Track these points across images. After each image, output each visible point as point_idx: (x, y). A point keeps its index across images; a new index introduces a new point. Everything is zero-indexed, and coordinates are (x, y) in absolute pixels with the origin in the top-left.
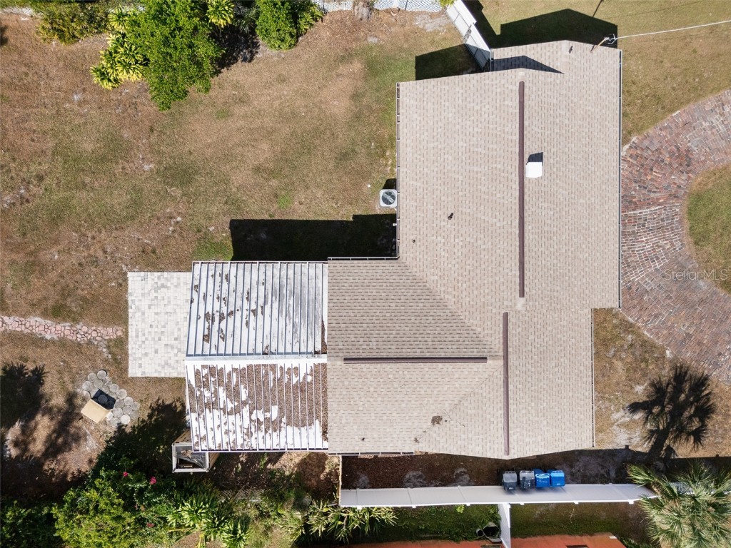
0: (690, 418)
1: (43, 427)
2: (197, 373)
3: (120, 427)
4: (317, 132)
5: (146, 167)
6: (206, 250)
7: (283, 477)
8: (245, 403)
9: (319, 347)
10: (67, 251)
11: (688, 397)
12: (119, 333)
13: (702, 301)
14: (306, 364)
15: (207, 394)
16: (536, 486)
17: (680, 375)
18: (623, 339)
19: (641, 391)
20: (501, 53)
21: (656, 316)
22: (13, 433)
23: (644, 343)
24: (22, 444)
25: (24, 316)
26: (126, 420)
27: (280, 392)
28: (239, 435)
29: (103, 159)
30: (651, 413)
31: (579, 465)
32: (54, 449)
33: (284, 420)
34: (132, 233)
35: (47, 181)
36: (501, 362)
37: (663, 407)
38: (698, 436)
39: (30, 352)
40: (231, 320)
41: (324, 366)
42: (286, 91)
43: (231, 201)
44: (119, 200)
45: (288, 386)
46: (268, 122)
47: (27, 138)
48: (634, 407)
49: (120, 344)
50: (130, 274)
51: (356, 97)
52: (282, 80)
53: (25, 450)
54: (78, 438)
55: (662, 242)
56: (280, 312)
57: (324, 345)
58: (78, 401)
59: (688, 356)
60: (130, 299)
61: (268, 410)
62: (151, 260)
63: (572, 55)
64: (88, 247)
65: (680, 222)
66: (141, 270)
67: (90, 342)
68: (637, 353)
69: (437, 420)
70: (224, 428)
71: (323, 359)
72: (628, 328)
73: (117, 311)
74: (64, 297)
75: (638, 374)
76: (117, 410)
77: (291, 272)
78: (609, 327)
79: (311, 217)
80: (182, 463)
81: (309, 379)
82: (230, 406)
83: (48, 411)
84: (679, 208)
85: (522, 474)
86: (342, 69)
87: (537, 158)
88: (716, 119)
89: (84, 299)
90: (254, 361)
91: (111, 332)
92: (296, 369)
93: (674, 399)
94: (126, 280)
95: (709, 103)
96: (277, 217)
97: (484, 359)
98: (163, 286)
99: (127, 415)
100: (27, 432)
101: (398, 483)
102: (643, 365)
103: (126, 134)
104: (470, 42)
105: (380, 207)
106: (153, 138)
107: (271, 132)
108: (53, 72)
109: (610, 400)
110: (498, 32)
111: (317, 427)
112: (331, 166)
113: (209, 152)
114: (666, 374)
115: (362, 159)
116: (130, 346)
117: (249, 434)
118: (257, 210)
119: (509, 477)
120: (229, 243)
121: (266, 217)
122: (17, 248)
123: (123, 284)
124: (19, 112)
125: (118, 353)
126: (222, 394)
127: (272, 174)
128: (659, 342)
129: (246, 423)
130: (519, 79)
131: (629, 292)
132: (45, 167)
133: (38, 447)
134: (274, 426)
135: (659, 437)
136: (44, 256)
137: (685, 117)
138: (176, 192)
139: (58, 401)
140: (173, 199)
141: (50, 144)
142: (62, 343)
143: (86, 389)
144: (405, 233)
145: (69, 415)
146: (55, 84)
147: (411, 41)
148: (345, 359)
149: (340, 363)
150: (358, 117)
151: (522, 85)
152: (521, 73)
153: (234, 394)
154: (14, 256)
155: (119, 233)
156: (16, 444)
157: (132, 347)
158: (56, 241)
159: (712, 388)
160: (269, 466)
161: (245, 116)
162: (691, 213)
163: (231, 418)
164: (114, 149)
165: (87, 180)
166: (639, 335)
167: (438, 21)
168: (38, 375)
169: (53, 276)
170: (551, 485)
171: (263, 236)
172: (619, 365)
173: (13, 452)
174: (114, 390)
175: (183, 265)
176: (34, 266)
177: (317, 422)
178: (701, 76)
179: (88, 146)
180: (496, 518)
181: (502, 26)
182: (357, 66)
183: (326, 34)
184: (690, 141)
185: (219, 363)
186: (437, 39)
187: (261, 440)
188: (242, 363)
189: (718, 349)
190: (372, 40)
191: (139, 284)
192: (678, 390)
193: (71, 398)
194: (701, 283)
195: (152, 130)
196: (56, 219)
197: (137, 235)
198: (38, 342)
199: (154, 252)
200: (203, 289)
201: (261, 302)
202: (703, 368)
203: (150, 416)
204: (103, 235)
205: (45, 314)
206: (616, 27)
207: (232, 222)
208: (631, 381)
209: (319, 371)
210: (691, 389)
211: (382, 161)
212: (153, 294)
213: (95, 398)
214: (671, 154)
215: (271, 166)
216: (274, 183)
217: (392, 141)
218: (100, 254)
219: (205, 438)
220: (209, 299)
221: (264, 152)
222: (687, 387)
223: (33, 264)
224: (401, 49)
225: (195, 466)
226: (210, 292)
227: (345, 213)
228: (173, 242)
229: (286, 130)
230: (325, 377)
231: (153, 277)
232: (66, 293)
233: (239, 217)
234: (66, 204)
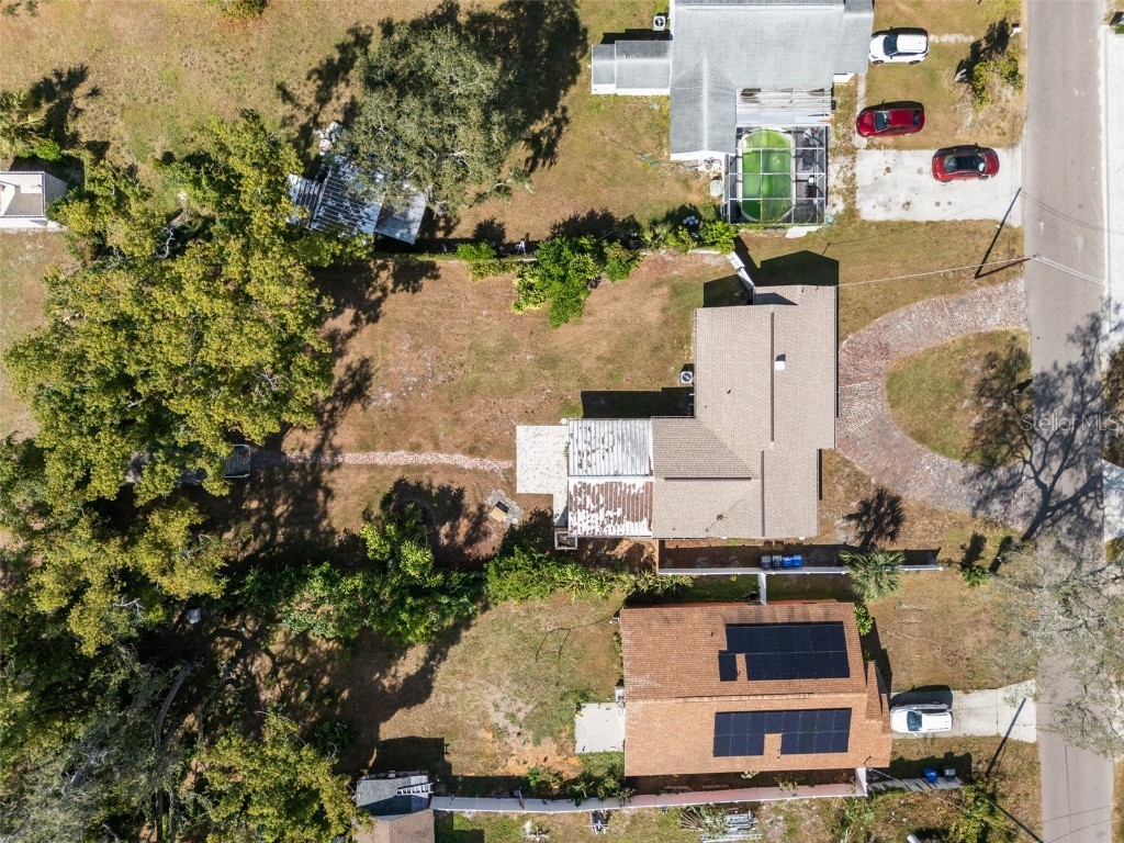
0: (888, 524)
1: (464, 525)
2: (575, 487)
3: (512, 525)
4: (638, 334)
5: (528, 357)
6: (567, 410)
7: (616, 560)
8: (602, 506)
9: (648, 472)
10: (478, 412)
11: (886, 510)
12: (511, 465)
13: (896, 446)
14: (640, 483)
15: (579, 499)
16: (783, 566)
17: (881, 495)
18: (843, 471)
19: (854, 506)
20: (759, 290)
21: (865, 456)
22: (444, 530)
23: (857, 474)
24: (451, 536)
25: (451, 453)
26: (515, 521)
27: (624, 499)
28: (597, 526)
29: (501, 352)
30: (861, 520)
31: (813, 555)
32: (471, 540)
33: (625, 517)
34: (519, 400)
35: (465, 366)
36: (760, 481)
37: (869, 518)
38: (893, 536)
39: (455, 477)
40: (593, 455)
41: (651, 483)
42: (619, 306)
43: (582, 379)
44: (510, 379)
45: (629, 495)
46: (607, 328)
47: (453, 339)
48: (850, 517)
49: (512, 471)
50: (517, 427)
51: (664, 310)
52: (616, 299)
53: (453, 540)
54: (486, 534)
55: (869, 406)
56: (623, 450)
57: (651, 471)
58: (486, 509)
59: (886, 482)
60: (517, 443)
61: (616, 511)
62: (530, 417)
63: (804, 294)
64: (491, 409)
65: (881, 392)
66: (524, 424)
67: (492, 471)
68: (853, 480)
69: (720, 517)
70: (588, 522)
71: (652, 479)
72: (846, 463)
73: (510, 452)
74: (476, 441)
75: (853, 495)
76: (511, 515)
77: (628, 426)
78: (834, 462)
79: (634, 389)
80: (560, 544)
81: (641, 491)
82: (593, 507)
83: (467, 516)
84: (880, 383)
85: (775, 558)
86: (655, 292)
87: (782, 358)
88: (906, 323)
89: (489, 443)
90: (609, 480)
91: (506, 464)
92: (634, 485)
93: (877, 511)
94: (515, 431)
95: (901, 312)
96: (611, 390)
97: (750, 478)
98: (539, 434)
99: (516, 518)
100: (454, 528)
101: (691, 565)
102: (856, 489)
103: (515, 336)
104: (740, 274)
105: (680, 383)
106: (533, 337)
107: (608, 334)
108: (470, 296)
109: (834, 512)
110: (759, 267)
111: (645, 522)
112: (647, 355)
113: (568, 347)
114: (872, 494)
115: (668, 350)
116: (518, 473)
117: (603, 526)
118: (599, 385)
119: (765, 559)
120: (581, 407)
121: (605, 389)
122: (448, 410)
123: (513, 434)
124: (448, 322)
125: (510, 478)
126: (589, 500)
127: (609, 361)
128: (867, 473)
129: (602, 518)
130: (771, 311)
131: (846, 440)
132: (464, 358)
133: (461, 538)
134: (618, 520)
135: (867, 536)
136: (464, 415)
137: (885, 322)
138: (547, 373)
139: (473, 509)
140: (546, 378)
141: (467, 343)
142: (475, 471)
143: (490, 501)
144: (701, 400)
145: (480, 518)
146: (471, 303)
147: (701, 273)
148: (666, 479)
149: (662, 481)
150: (665, 323)
151: (773, 314)
152: (772, 308)
153: (596, 500)
154: (446, 415)
155: (511, 400)
156: (447, 536)
157: (519, 474)
158: (471, 406)
159: (903, 505)
160: (607, 553)
161: (591, 324)
162: (888, 386)
163: (593, 515)
164: (508, 345)
165: (491, 366)
166: (854, 468)
167: (719, 259)
168: (460, 492)
169: (469, 427)
170: (793, 566)
171: (603, 402)
172: (840, 488)
173: (445, 542)
174: (508, 502)
175: (553, 420)
176: (458, 421)
177: (645, 519)
178: (895, 294)
179: (492, 344)
180: (757, 588)
181: (762, 262)
182: (665, 290)
183: (645, 269)
184: (889, 338)
185: (588, 481)
186: (718, 270)
187: (610, 530)
188: (602, 481)
189: (907, 477)
190: (675, 272)
191: (524, 433)
192: (880, 505)
193: (481, 507)
194: (896, 433)
195: (532, 333)
196: (472, 391)
197: (522, 401)
198: (460, 470)
199: (533, 412)
200: (575, 437)
201: (611, 444)
202: (896, 491)
203: (531, 519)
204: (501, 402)
205: (464, 453)
206: (837, 262)
207: (583, 393)
208: (848, 499)
209: (648, 487)
210: (888, 504)
211: (681, 352)
212: (533, 440)
213: (497, 505)
214: (876, 347)
215: (608, 356)
216: (610, 366)
217: (688, 339)
218: (499, 413)
219: (576, 528)
220: (580, 442)
221: (603, 347)
222: (886, 503)
223: (457, 420)
224: (694, 278)
225: (568, 546)
226: (580, 438)
227: (657, 387)
228: (544, 406)
229: (618, 332)
230: (651, 490)
231: (532, 429)
232: (477, 439)
233: (587, 390)
234: (477, 382)
